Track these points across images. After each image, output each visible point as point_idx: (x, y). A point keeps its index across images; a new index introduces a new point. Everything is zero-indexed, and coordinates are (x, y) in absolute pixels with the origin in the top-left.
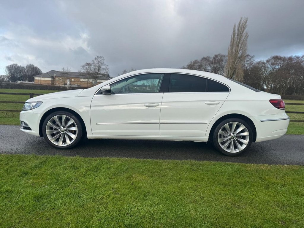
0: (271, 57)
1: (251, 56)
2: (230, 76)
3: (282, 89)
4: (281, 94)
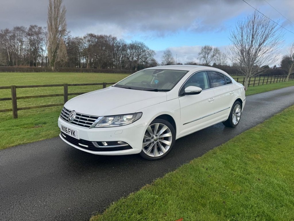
2: (54, 50)
3: (100, 64)
4: (99, 68)
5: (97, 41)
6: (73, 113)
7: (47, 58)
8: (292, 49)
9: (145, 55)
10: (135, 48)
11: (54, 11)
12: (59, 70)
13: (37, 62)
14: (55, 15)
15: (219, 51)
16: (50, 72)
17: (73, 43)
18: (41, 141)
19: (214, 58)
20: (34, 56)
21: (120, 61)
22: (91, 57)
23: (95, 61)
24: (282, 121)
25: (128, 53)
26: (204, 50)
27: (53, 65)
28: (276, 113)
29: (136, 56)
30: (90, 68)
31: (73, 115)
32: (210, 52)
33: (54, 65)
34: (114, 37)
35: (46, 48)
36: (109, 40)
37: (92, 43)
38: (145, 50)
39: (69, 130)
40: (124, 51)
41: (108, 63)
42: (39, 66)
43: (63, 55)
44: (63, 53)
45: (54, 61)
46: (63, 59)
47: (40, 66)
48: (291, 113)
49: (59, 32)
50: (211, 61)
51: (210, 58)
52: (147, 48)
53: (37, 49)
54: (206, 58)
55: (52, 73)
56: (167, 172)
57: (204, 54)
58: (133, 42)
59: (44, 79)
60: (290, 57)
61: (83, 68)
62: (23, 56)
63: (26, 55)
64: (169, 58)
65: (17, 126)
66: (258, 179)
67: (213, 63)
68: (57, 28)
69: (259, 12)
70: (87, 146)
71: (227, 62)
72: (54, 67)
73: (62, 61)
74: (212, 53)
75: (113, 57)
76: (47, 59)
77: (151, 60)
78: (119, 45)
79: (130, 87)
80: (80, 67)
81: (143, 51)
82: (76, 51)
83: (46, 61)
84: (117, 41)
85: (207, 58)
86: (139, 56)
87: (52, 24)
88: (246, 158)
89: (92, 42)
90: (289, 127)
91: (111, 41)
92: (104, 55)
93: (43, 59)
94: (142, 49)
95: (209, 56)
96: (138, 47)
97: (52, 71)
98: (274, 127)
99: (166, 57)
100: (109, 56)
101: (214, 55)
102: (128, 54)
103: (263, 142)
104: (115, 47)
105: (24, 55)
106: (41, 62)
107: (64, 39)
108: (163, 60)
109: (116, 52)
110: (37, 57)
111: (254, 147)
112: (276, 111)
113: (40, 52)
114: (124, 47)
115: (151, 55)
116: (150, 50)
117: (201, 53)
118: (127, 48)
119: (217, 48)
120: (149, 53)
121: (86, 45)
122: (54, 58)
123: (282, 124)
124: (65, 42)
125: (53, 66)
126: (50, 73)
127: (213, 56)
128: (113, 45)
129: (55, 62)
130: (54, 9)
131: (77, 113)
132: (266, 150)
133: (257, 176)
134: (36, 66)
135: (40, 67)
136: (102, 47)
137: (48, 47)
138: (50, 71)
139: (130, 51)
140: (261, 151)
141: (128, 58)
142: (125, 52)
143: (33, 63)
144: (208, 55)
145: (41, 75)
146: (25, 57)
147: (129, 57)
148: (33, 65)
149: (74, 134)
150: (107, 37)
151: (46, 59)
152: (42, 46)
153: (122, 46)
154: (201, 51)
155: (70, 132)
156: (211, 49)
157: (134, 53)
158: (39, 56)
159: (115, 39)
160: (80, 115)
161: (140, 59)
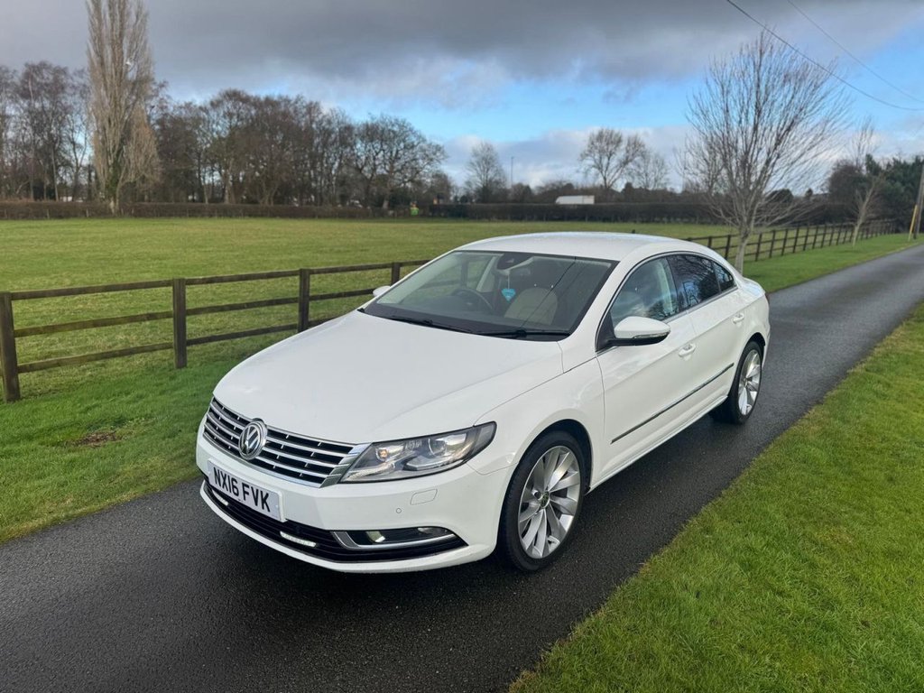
0: (220, 94)
1: (158, 82)
2: (114, 147)
3: (267, 189)
4: (267, 202)
5: (257, 114)
6: (256, 429)
7: (90, 172)
8: (861, 139)
9: (415, 159)
10: (381, 136)
11: (108, 17)
12: (133, 212)
13: (58, 182)
14: (112, 30)
15: (643, 146)
16: (105, 218)
17: (177, 121)
18: (126, 503)
19: (627, 169)
20: (47, 165)
21: (335, 178)
22: (240, 166)
23: (250, 181)
24: (876, 393)
25: (359, 154)
26: (597, 144)
27: (111, 193)
28: (852, 364)
29: (385, 164)
30: (237, 203)
31: (259, 437)
32: (615, 148)
33: (118, 196)
34: (311, 103)
35: (86, 139)
36: (295, 111)
37: (239, 123)
38: (413, 143)
39: (246, 489)
40: (346, 147)
41: (294, 187)
42: (65, 199)
43: (145, 162)
44: (146, 157)
45: (117, 183)
46: (147, 176)
47: (70, 199)
48: (896, 363)
49: (130, 87)
50: (619, 177)
51: (615, 170)
52: (420, 137)
53: (55, 142)
54: (604, 169)
55: (112, 222)
56: (579, 620)
57: (597, 157)
58: (372, 119)
59: (87, 244)
60: (855, 164)
61: (212, 204)
62: (10, 164)
63: (18, 161)
64: (488, 170)
65: (30, 438)
66: (864, 623)
67: (625, 182)
68: (121, 74)
69: (773, 37)
70: (312, 544)
71: (668, 179)
72: (118, 200)
73: (143, 182)
74: (620, 154)
75: (309, 165)
76: (93, 174)
77: (433, 177)
78: (327, 127)
79: (428, 319)
80: (202, 200)
81: (405, 147)
82: (187, 149)
83: (90, 180)
84: (320, 117)
85: (607, 168)
86: (394, 162)
87: (105, 60)
88: (808, 544)
89: (239, 118)
90: (902, 414)
91: (303, 116)
92: (281, 160)
93: (77, 176)
94: (404, 141)
95: (614, 163)
96: (392, 134)
97: (111, 213)
98: (859, 417)
99: (479, 166)
100: (296, 163)
101: (627, 158)
102: (358, 157)
103: (841, 476)
104: (318, 136)
105: (12, 161)
106: (69, 182)
107: (148, 109)
108: (471, 173)
109: (320, 151)
110: (57, 167)
111: (821, 496)
112: (851, 356)
113: (65, 153)
114: (346, 134)
115: (432, 160)
116: (430, 145)
117: (587, 153)
118: (354, 136)
119: (636, 137)
120: (427, 152)
121: (221, 127)
122: (115, 171)
123: (880, 402)
124: (149, 118)
125: (112, 199)
126: (105, 221)
127: (626, 163)
128: (309, 128)
129: (120, 184)
130: (107, 8)
131: (269, 430)
132: (860, 509)
133: (857, 613)
134: (54, 198)
135: (67, 202)
136: (273, 133)
137: (92, 134)
138: (103, 213)
139: (366, 147)
140: (845, 513)
141: (359, 170)
142: (348, 150)
143: (45, 187)
144: (609, 159)
145: (75, 229)
146: (17, 168)
147: (360, 166)
148: (45, 195)
149: (264, 501)
150: (289, 101)
151: (90, 176)
152: (73, 130)
153: (337, 129)
154: (587, 148)
155: (248, 493)
156: (619, 141)
157: (377, 154)
158: (63, 165)
159: (315, 107)
160: (281, 436)
161: (399, 171)
